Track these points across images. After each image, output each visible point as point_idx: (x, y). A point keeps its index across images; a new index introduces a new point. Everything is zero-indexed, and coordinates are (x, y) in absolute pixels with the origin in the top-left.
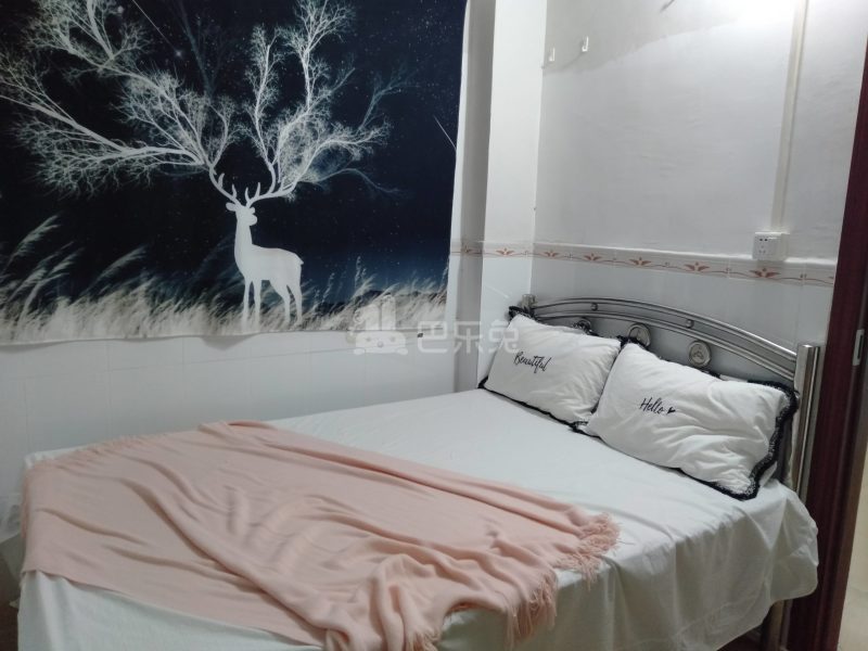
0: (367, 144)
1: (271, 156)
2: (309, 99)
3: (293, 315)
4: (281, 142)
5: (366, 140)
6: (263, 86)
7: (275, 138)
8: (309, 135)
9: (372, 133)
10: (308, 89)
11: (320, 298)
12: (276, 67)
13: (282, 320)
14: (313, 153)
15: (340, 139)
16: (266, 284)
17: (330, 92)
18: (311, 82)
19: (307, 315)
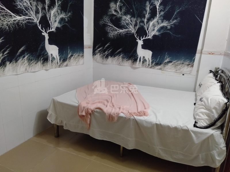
0: (172, 24)
1: (148, 29)
2: (158, 15)
3: (149, 65)
4: (150, 26)
5: (172, 23)
6: (147, 14)
7: (149, 25)
8: (157, 24)
9: (174, 21)
10: (158, 13)
11: (156, 62)
12: (151, 10)
13: (146, 65)
14: (157, 28)
15: (165, 24)
16: (144, 57)
17: (163, 13)
18: (159, 11)
19: (152, 65)
